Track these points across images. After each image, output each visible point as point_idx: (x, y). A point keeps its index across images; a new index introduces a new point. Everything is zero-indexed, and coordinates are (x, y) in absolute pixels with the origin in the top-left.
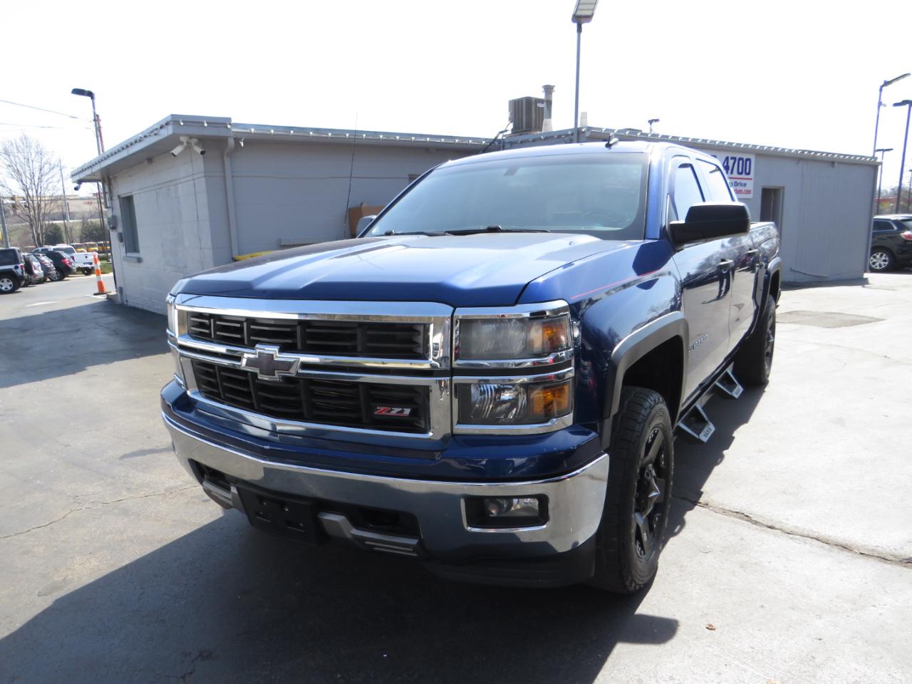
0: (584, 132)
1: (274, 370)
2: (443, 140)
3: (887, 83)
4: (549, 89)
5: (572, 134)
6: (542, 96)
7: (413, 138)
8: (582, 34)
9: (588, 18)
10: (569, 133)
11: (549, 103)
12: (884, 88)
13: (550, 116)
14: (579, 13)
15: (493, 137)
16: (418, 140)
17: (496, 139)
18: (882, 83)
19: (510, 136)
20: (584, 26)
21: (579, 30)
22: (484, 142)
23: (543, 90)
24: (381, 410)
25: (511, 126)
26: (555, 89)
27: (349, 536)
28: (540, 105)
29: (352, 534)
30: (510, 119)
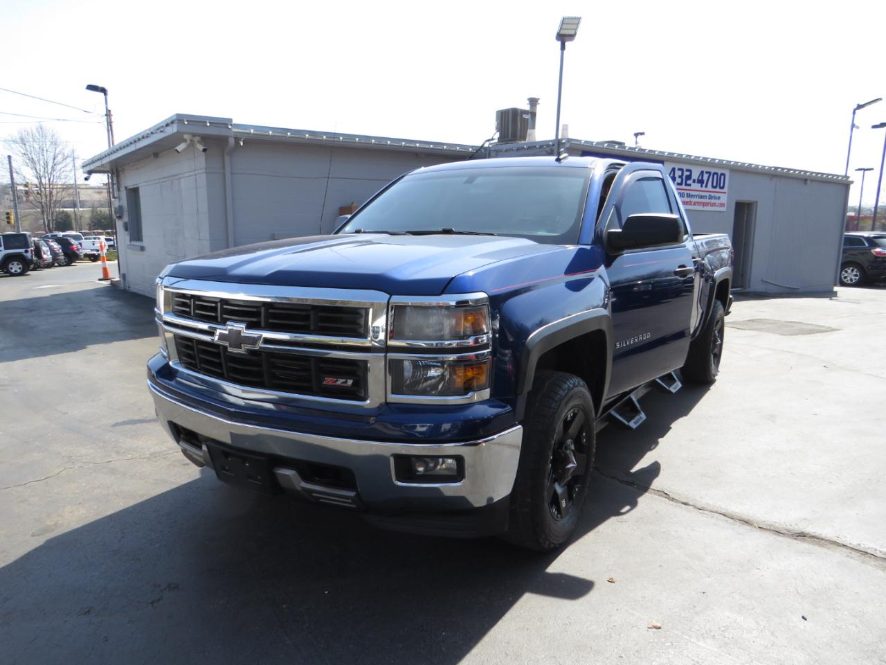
0: (564, 143)
1: (241, 344)
2: (431, 146)
3: (860, 107)
4: (533, 102)
5: (553, 145)
6: (527, 107)
7: (403, 143)
8: (565, 52)
9: (572, 37)
10: (551, 143)
11: (533, 115)
12: (857, 111)
13: (533, 127)
14: (563, 32)
15: (479, 144)
16: (407, 145)
17: (482, 146)
18: (855, 107)
19: (496, 144)
20: (567, 44)
21: (563, 48)
22: (470, 150)
23: (528, 102)
24: (328, 381)
25: (498, 135)
26: (539, 101)
27: (299, 489)
28: (524, 116)
29: (301, 487)
30: (497, 128)
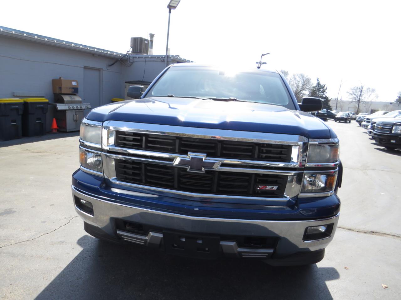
0: (170, 57)
2: (102, 51)
3: (263, 55)
4: (152, 36)
5: (165, 57)
6: (149, 38)
7: (88, 48)
8: (171, 14)
9: (175, 7)
10: (163, 57)
11: (152, 42)
12: (262, 57)
13: (152, 48)
14: (171, 4)
15: (125, 54)
16: (90, 49)
17: (126, 55)
18: (262, 55)
19: (131, 54)
20: (172, 10)
21: (170, 12)
22: (121, 55)
23: (149, 35)
25: (131, 50)
26: (155, 36)
28: (146, 42)
30: (131, 46)
